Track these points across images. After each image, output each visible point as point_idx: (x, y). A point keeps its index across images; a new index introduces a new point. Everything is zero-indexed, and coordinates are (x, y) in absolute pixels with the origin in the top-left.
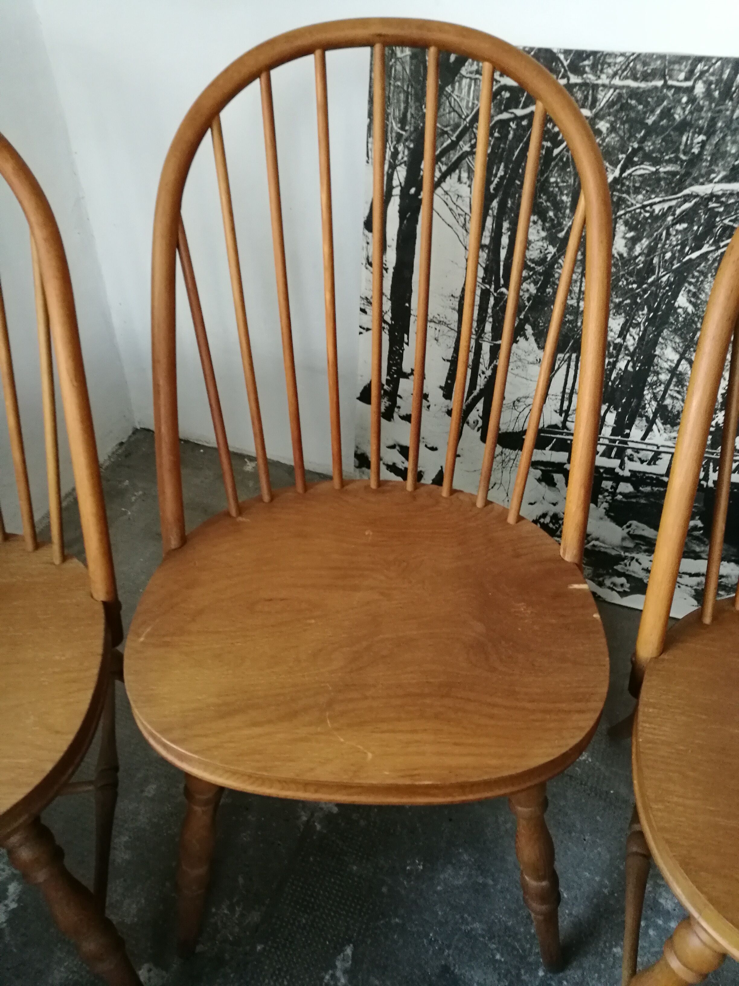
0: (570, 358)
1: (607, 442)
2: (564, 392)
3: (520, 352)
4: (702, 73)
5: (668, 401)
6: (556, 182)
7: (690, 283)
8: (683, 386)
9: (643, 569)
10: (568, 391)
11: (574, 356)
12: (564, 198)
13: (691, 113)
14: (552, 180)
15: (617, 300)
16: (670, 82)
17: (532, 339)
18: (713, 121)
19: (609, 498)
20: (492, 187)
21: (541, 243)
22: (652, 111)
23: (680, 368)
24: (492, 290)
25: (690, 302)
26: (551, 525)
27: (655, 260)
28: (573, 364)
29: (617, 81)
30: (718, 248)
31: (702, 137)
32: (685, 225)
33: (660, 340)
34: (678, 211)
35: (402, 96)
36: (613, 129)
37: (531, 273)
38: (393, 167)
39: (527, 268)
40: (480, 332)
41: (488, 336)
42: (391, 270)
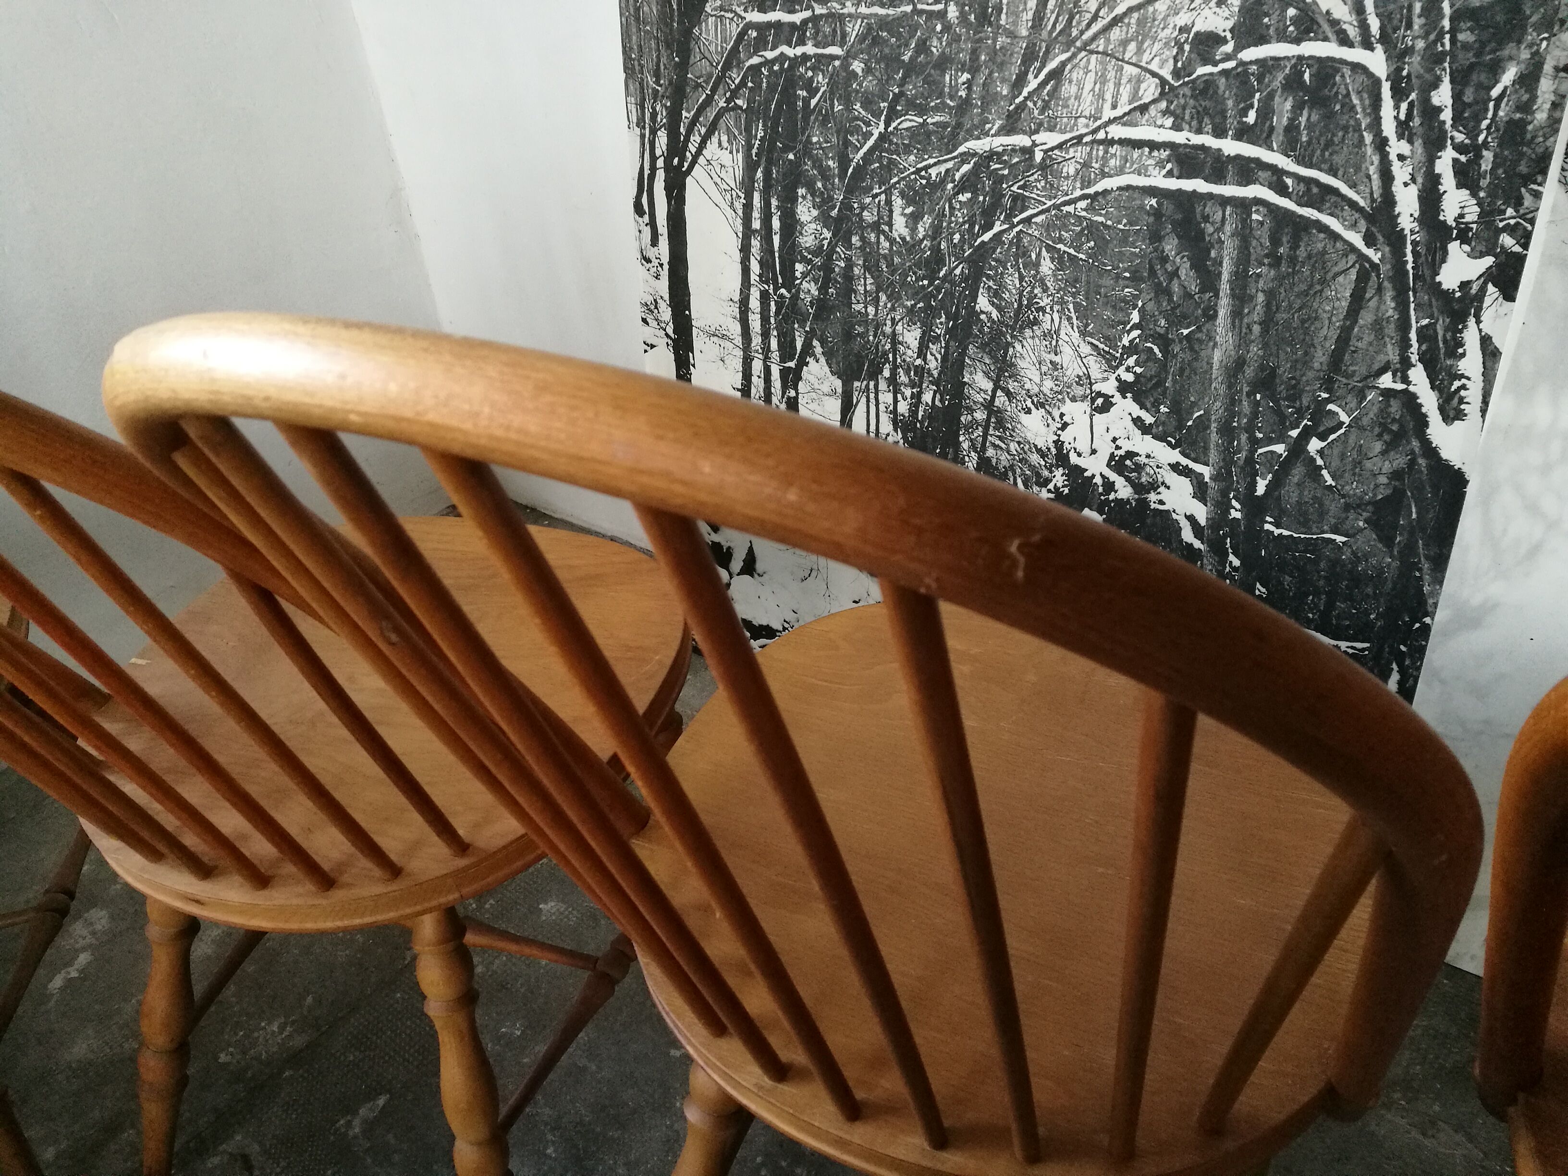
0: (867, 386)
3: (812, 378)
5: (990, 452)
6: (818, 142)
7: (989, 277)
8: (1005, 429)
11: (872, 384)
12: (831, 163)
13: (949, 44)
14: (815, 139)
15: (909, 303)
16: (919, 6)
17: (823, 360)
18: (975, 53)
20: (754, 151)
21: (813, 226)
22: (907, 45)
23: (997, 403)
24: (771, 291)
25: (993, 304)
27: (943, 245)
28: (872, 396)
29: (863, 9)
30: (1013, 226)
31: (966, 76)
32: (969, 195)
33: (967, 360)
34: (958, 176)
35: (653, 43)
36: (868, 70)
37: (809, 267)
38: (654, 132)
39: (804, 260)
40: (766, 350)
41: (775, 356)
42: (666, 267)
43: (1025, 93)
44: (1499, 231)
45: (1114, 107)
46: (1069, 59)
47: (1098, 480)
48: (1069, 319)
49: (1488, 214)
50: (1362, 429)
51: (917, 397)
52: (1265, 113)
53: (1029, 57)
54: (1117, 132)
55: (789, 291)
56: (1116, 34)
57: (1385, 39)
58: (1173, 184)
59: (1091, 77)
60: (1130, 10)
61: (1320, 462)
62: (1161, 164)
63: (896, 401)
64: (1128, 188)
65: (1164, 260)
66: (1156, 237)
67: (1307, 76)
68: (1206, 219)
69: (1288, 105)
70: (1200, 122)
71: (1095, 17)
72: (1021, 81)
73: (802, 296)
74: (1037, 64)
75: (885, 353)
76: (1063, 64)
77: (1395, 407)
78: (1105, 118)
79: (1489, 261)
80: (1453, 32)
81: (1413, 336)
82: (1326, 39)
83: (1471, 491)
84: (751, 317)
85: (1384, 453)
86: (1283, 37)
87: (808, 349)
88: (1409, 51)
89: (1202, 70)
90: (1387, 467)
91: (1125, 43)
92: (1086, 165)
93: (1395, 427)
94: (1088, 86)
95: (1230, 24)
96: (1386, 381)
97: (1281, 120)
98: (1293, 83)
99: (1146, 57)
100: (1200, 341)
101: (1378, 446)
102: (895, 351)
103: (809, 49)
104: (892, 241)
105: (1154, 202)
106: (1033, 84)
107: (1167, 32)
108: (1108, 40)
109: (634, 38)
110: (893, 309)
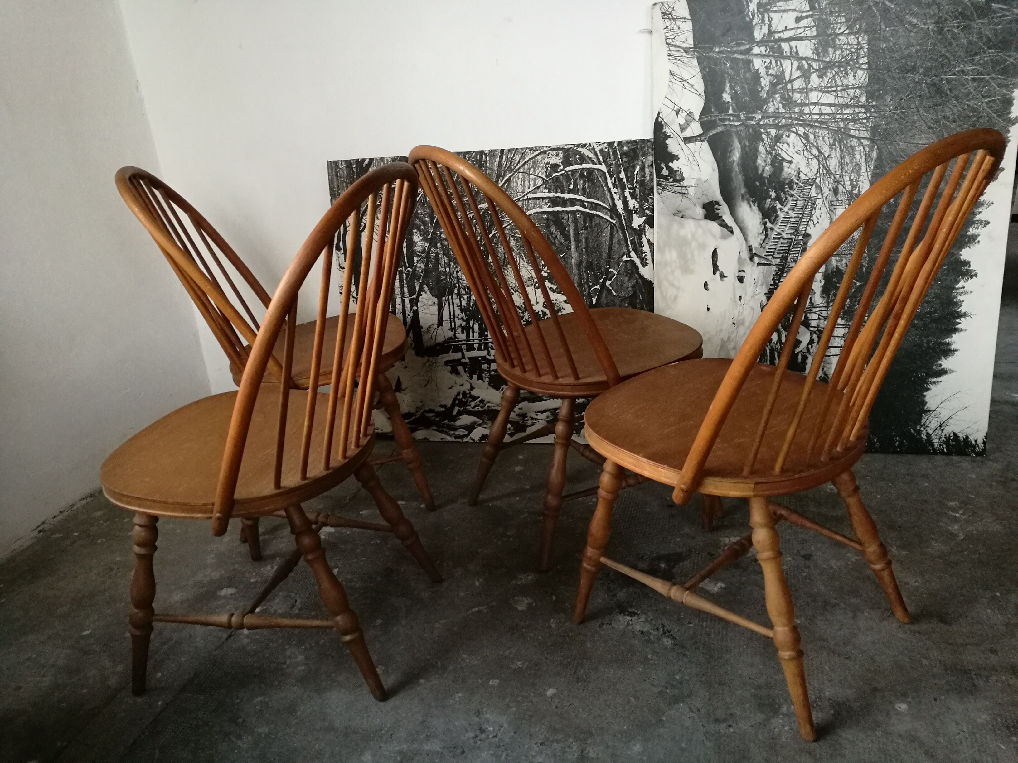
0: (448, 298)
1: (478, 341)
2: (450, 318)
3: (424, 300)
4: (469, 158)
6: (421, 212)
9: (517, 415)
10: (452, 317)
11: (450, 297)
12: (426, 219)
14: (419, 212)
17: (428, 292)
19: (488, 374)
21: (421, 243)
24: (403, 270)
26: (463, 399)
28: (451, 301)
35: (345, 185)
37: (420, 258)
39: (418, 256)
40: (402, 293)
41: (407, 295)
44: (645, 210)
45: (529, 188)
46: (512, 175)
47: (540, 313)
48: (523, 259)
49: (641, 205)
50: (621, 274)
51: (469, 298)
52: (575, 185)
53: (498, 176)
54: (531, 196)
55: (412, 268)
56: (526, 166)
57: (604, 162)
58: (551, 209)
59: (520, 180)
60: (530, 159)
61: (610, 288)
62: (546, 204)
63: (461, 301)
64: (537, 212)
65: (552, 234)
66: (548, 227)
67: (585, 173)
68: (563, 218)
69: (582, 182)
70: (557, 190)
71: (519, 162)
73: (417, 269)
74: (501, 178)
75: (455, 284)
76: (510, 177)
77: (629, 266)
78: (526, 192)
79: (644, 218)
80: (621, 158)
81: (629, 243)
82: (589, 163)
83: (655, 286)
85: (629, 280)
86: (576, 163)
87: (421, 289)
88: (611, 164)
89: (554, 175)
90: (630, 285)
91: (529, 169)
93: (630, 272)
94: (519, 183)
95: (561, 161)
96: (625, 258)
97: (580, 186)
99: (537, 172)
100: (567, 258)
101: (626, 279)
102: (458, 282)
105: (546, 216)
106: (501, 184)
107: (542, 165)
108: (524, 169)
109: (335, 183)
110: (456, 267)
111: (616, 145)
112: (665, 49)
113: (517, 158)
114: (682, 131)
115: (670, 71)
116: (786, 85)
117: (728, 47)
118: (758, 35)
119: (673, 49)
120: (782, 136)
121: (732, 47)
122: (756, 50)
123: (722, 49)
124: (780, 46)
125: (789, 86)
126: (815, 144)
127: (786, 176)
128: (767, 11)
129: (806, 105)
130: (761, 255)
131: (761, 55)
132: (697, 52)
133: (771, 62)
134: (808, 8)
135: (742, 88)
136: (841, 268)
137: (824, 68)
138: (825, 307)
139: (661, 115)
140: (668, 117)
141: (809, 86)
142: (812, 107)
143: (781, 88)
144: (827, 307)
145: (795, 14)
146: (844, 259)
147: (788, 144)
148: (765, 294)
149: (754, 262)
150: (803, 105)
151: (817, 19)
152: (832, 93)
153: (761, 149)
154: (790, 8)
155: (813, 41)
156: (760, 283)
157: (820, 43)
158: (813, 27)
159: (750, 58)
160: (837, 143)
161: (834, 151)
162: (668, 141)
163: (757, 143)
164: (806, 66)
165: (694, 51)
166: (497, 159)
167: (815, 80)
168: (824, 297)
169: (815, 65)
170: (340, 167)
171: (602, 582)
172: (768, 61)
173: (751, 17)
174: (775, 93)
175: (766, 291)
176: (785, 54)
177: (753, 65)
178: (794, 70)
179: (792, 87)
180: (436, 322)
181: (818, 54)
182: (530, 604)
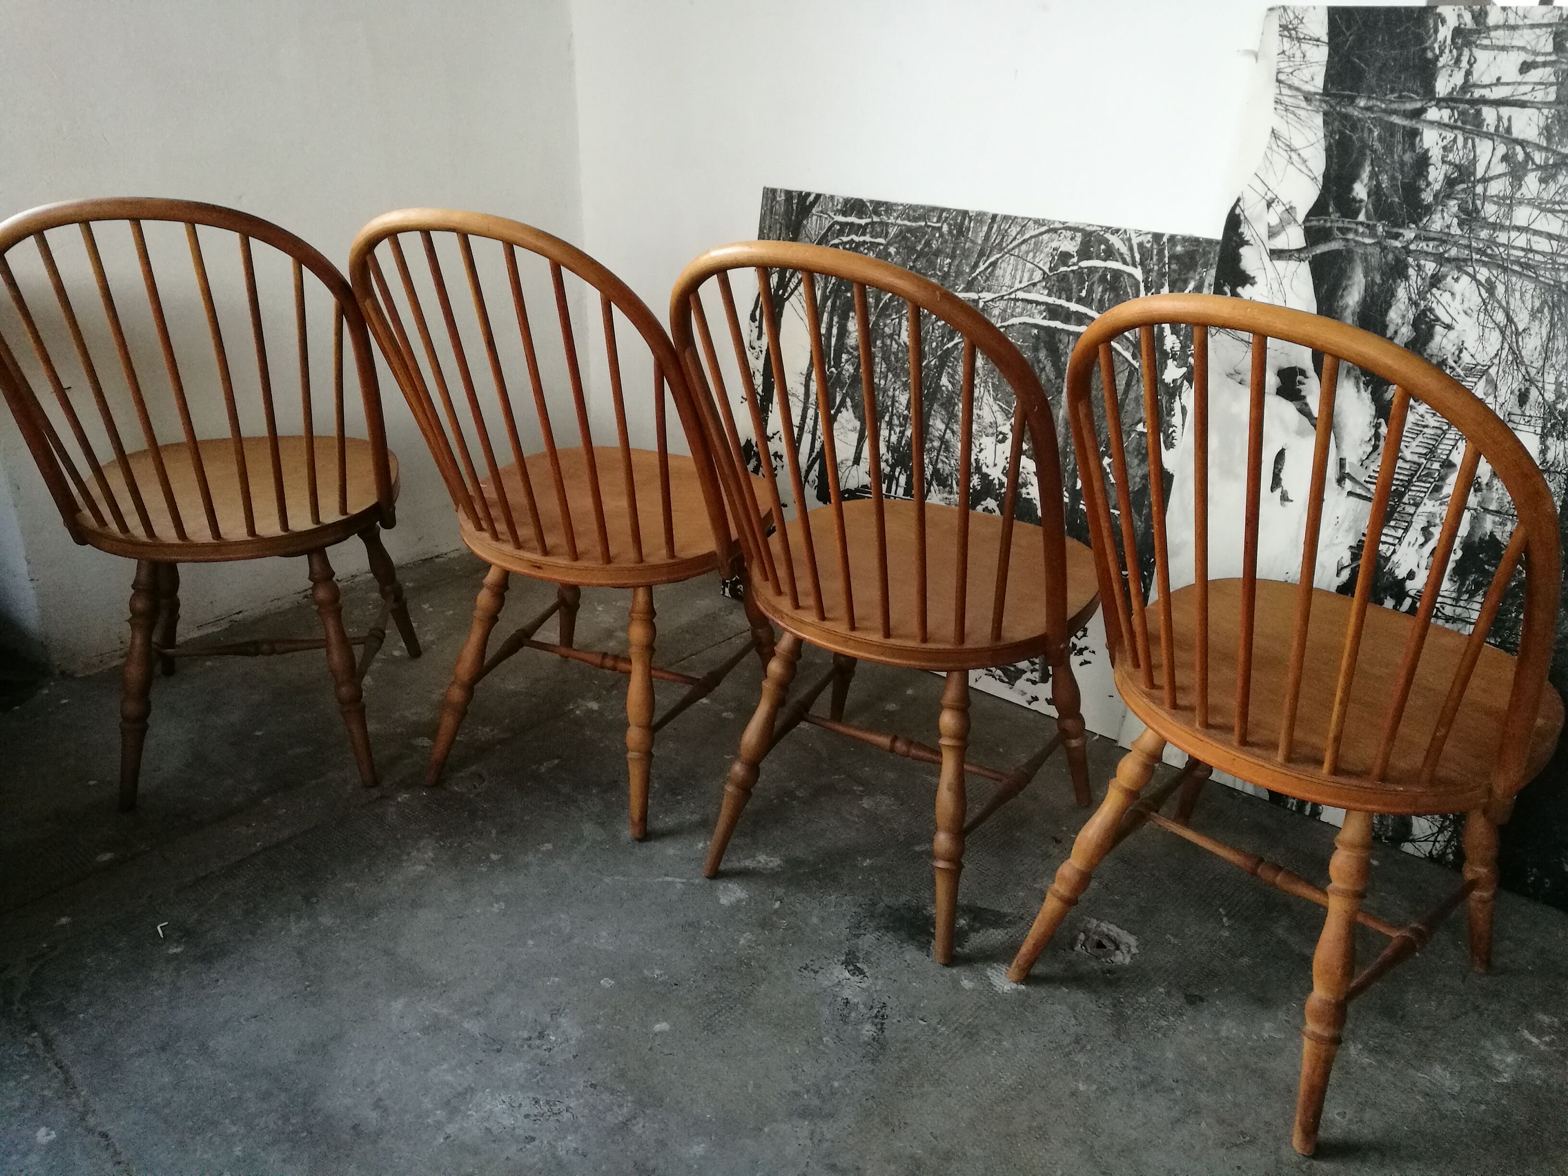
3: (843, 421)
4: (946, 218)
5: (940, 465)
7: (949, 367)
8: (949, 452)
12: (871, 300)
13: (941, 243)
15: (904, 379)
16: (929, 223)
17: (851, 410)
18: (954, 250)
20: (828, 290)
21: (856, 334)
22: (920, 242)
23: (946, 437)
25: (950, 382)
27: (927, 348)
29: (899, 221)
31: (948, 260)
32: (943, 322)
33: (933, 412)
35: (778, 226)
36: (897, 253)
37: (850, 357)
39: (848, 353)
41: (822, 407)
42: (764, 352)
43: (977, 272)
44: (1189, 356)
45: (1020, 282)
46: (1001, 257)
47: (996, 482)
48: (989, 391)
49: (1184, 347)
50: (1128, 452)
51: (902, 433)
52: (1090, 291)
53: (981, 254)
54: (1021, 295)
55: (837, 370)
56: (1024, 247)
57: (1141, 264)
58: (1046, 323)
59: (1011, 267)
60: (1031, 237)
61: (1108, 470)
62: (1040, 313)
63: (890, 434)
64: (1024, 323)
65: (1039, 361)
66: (1036, 349)
67: (1109, 277)
68: (1060, 341)
69: (1100, 289)
70: (1060, 294)
71: (1015, 239)
72: (976, 266)
73: (844, 372)
74: (985, 258)
75: (887, 407)
76: (998, 259)
77: (1144, 441)
78: (1015, 288)
79: (1184, 369)
80: (1169, 263)
82: (1117, 261)
83: (1175, 483)
84: (812, 383)
85: (1139, 465)
86: (1098, 257)
87: (843, 403)
88: (1151, 270)
89: (1063, 269)
90: (1140, 473)
91: (1027, 253)
92: (1005, 311)
93: (1144, 452)
94: (1009, 271)
95: (1076, 249)
96: (1139, 428)
97: (1097, 296)
98: (1103, 279)
99: (1037, 260)
101: (1136, 462)
102: (893, 405)
103: (867, 238)
104: (899, 344)
105: (1036, 331)
106: (982, 267)
107: (1048, 249)
108: (1020, 251)
109: (767, 222)
110: (895, 382)
111: (1165, 239)
112: (1272, 90)
113: (1014, 231)
114: (1269, 237)
115: (1273, 131)
116: (1474, 187)
117: (1382, 101)
118: (1443, 86)
119: (1285, 91)
120: (1444, 277)
121: (1391, 102)
122: (1433, 114)
123: (1371, 103)
124: (1479, 113)
125: (1479, 189)
126: (1504, 304)
127: (1435, 351)
128: (1469, 44)
129: (1502, 227)
130: (1358, 479)
131: (1440, 125)
132: (1325, 102)
133: (1455, 140)
134: (1550, 48)
135: (1393, 178)
136: (1499, 538)
137: (1555, 165)
138: (1453, 599)
139: (1241, 203)
140: (1252, 209)
141: (1518, 195)
142: (1514, 234)
143: (1464, 190)
144: (1457, 600)
145: (1523, 57)
146: (1509, 523)
147: (1453, 294)
148: (1351, 547)
149: (1343, 488)
150: (1495, 227)
151: (1563, 71)
152: (1559, 215)
153: (1401, 293)
154: (1516, 43)
155: (1545, 111)
156: (1346, 525)
157: (1558, 118)
158: (1551, 84)
159: (1419, 126)
160: (1546, 310)
161: (1537, 323)
162: (1244, 251)
163: (1395, 282)
164: (1521, 156)
165: (1320, 101)
166: (985, 228)
167: (1531, 184)
168: (1455, 582)
169: (1539, 157)
170: (778, 199)
171: (859, 910)
172: (1450, 136)
173: (1437, 51)
174: (1449, 197)
175: (1353, 544)
176: (1485, 129)
177: (1421, 140)
178: (1495, 160)
179: (1485, 190)
180: (852, 457)
181: (1549, 139)
182: (739, 901)
